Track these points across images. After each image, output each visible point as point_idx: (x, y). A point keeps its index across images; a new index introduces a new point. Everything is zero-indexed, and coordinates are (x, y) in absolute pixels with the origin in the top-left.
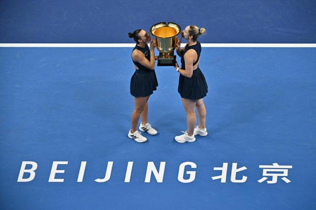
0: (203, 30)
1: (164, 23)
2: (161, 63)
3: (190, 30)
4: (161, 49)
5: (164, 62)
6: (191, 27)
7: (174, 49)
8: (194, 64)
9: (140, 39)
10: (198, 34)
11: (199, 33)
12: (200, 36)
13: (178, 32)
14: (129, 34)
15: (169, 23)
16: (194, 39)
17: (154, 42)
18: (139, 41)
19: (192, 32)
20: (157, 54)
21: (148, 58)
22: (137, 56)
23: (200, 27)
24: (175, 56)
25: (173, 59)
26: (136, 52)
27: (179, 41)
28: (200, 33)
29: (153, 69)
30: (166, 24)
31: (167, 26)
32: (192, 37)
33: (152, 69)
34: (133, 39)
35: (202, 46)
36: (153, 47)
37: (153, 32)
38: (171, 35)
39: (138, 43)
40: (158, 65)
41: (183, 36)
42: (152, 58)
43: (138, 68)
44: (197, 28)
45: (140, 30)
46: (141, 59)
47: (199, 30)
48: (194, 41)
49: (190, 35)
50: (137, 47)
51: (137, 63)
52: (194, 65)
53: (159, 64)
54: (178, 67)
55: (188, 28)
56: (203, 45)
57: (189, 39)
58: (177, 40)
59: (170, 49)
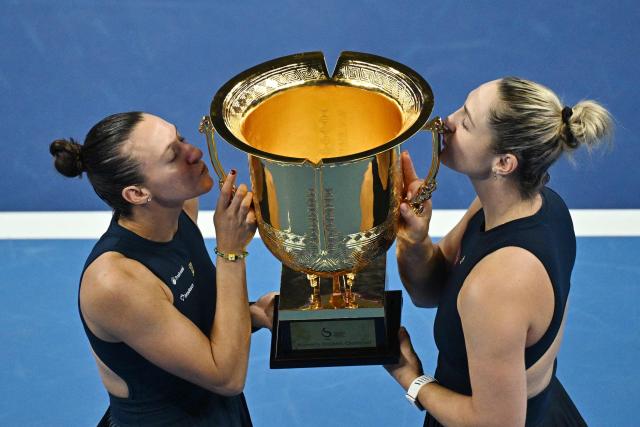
0: (592, 116)
1: (313, 61)
2: (298, 344)
3: (503, 108)
4: (291, 242)
5: (316, 341)
6: (509, 93)
7: (384, 243)
8: (533, 354)
9: (137, 180)
10: (553, 144)
11: (568, 131)
12: (570, 157)
13: (410, 118)
14: (55, 149)
15: (343, 60)
16: (526, 179)
17: (246, 194)
18: (129, 193)
19: (511, 129)
20: (267, 284)
21: (201, 310)
22: (115, 303)
23: (571, 93)
24: (396, 297)
25: (380, 312)
26: (111, 273)
27: (417, 184)
28: (569, 138)
29: (231, 387)
30: (323, 67)
31: (332, 80)
32: (512, 161)
33: (221, 390)
34: (83, 183)
35: (579, 230)
36: (236, 236)
37: (235, 125)
38: (361, 139)
39: (122, 209)
40: (275, 364)
41: (447, 151)
42: (226, 312)
43: (122, 389)
44: (545, 98)
45: (133, 119)
46: (147, 323)
47: (566, 114)
48: (526, 194)
49: (500, 148)
50: (117, 241)
51: (116, 353)
52: (529, 364)
53: (285, 355)
54: (420, 372)
55: (485, 98)
56: (587, 223)
57: (487, 173)
58: (407, 179)
59: (357, 243)
